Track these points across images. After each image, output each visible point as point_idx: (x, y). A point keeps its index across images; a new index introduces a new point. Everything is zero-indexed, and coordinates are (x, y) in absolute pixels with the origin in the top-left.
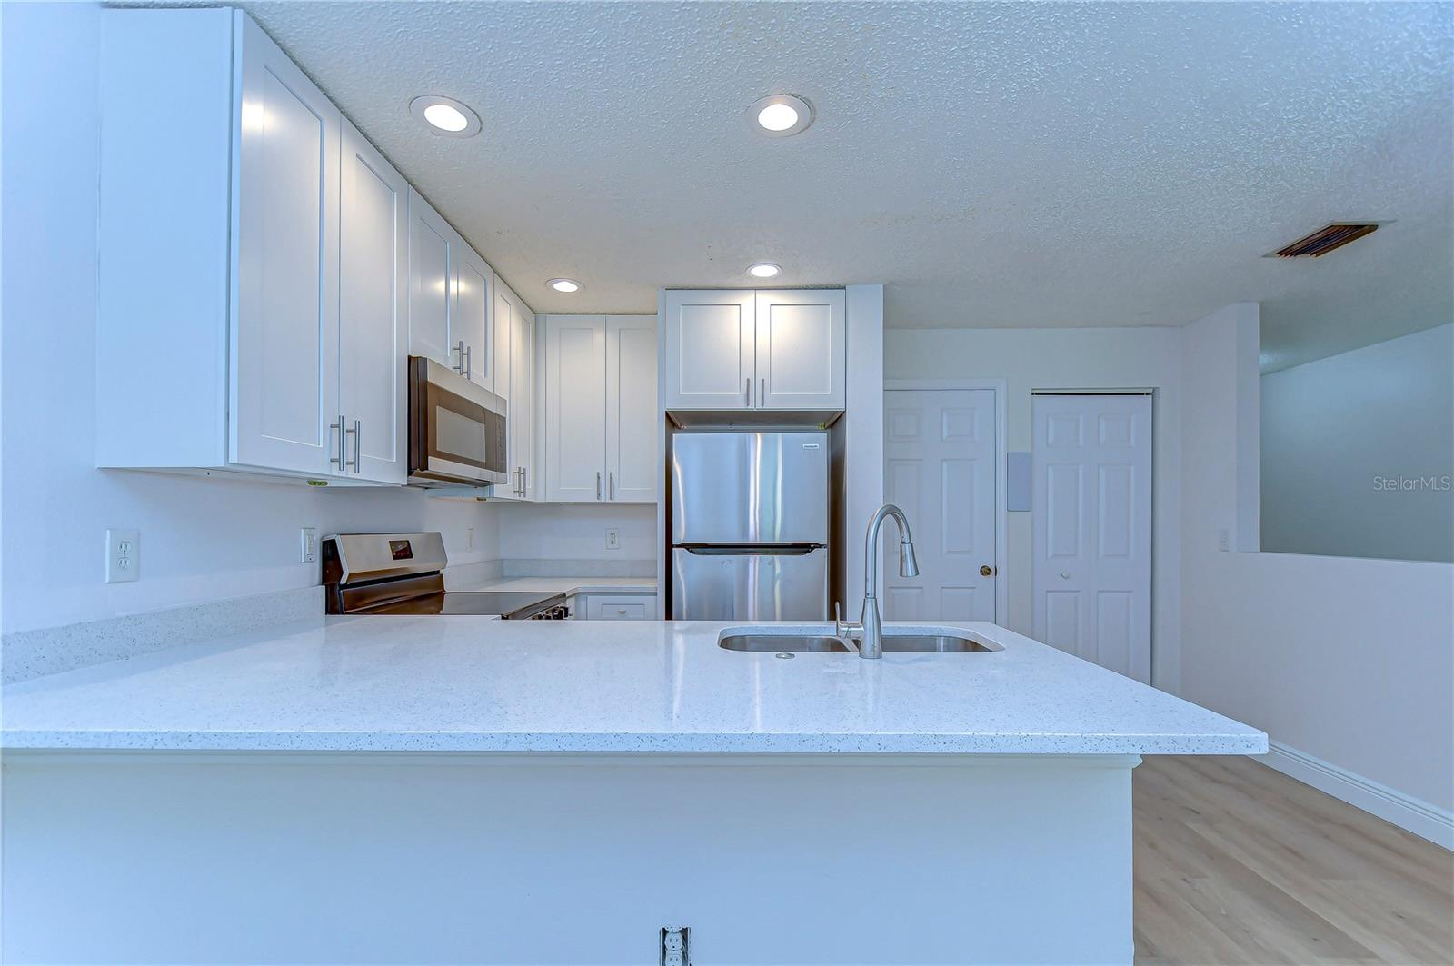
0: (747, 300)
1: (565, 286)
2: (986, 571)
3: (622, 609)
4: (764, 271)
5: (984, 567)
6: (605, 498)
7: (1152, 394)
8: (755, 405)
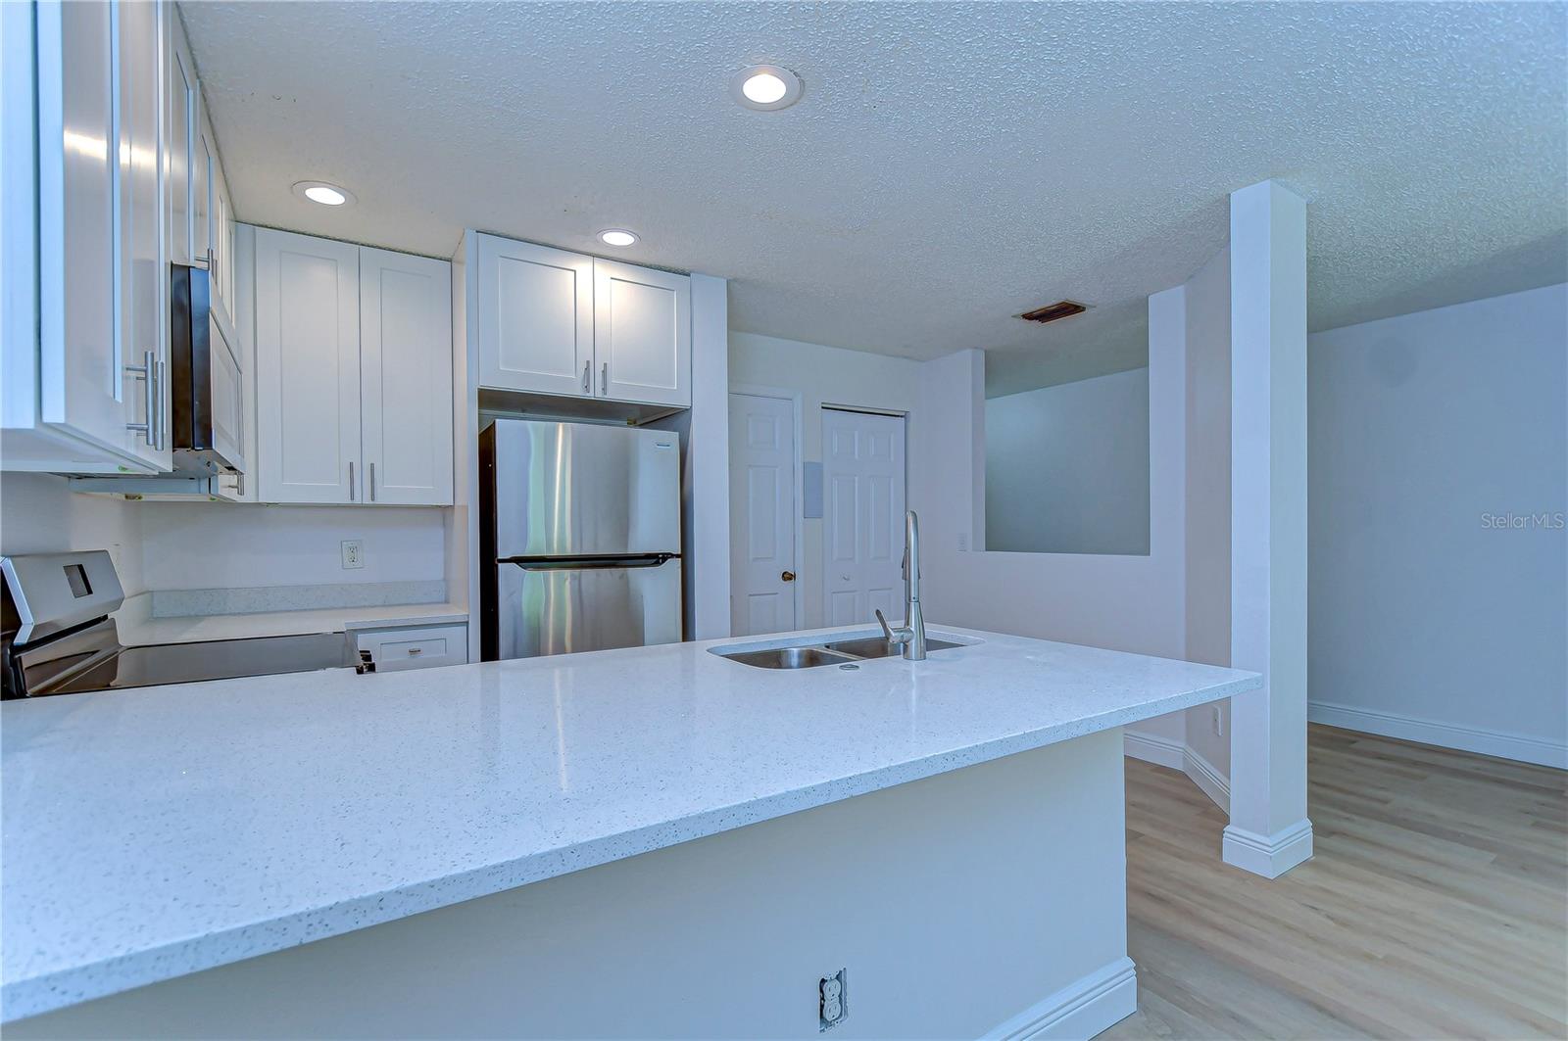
0: (584, 267)
1: (325, 196)
2: (788, 577)
3: (415, 646)
4: (619, 239)
5: (785, 573)
6: (363, 498)
7: (905, 416)
8: (596, 394)
